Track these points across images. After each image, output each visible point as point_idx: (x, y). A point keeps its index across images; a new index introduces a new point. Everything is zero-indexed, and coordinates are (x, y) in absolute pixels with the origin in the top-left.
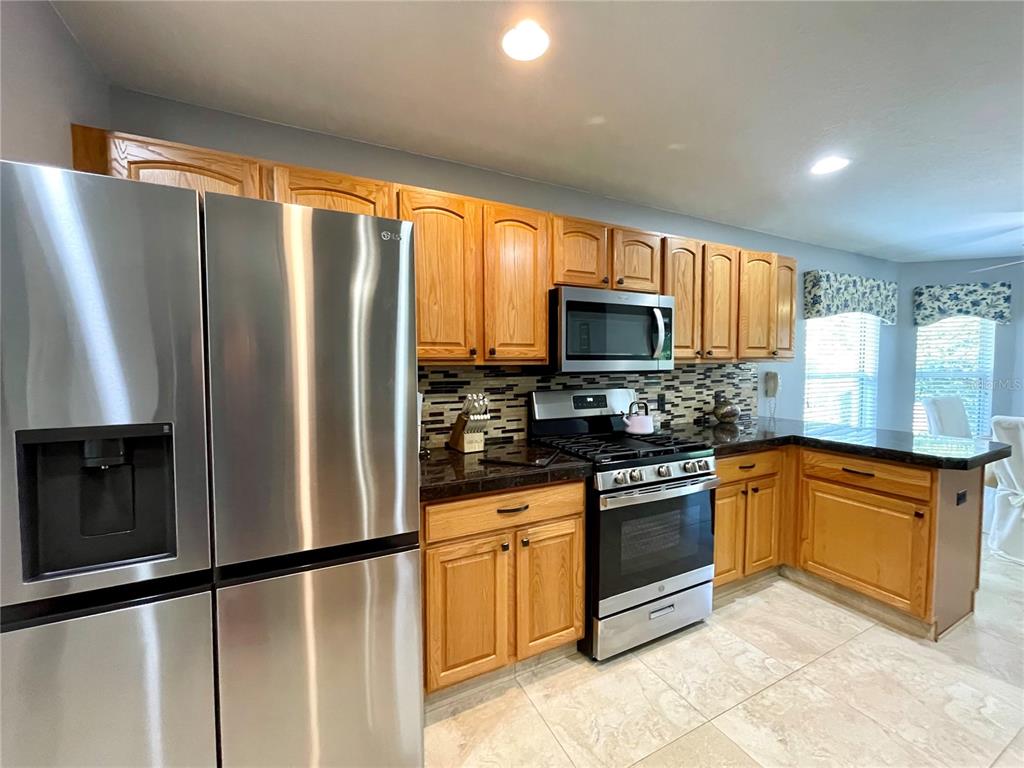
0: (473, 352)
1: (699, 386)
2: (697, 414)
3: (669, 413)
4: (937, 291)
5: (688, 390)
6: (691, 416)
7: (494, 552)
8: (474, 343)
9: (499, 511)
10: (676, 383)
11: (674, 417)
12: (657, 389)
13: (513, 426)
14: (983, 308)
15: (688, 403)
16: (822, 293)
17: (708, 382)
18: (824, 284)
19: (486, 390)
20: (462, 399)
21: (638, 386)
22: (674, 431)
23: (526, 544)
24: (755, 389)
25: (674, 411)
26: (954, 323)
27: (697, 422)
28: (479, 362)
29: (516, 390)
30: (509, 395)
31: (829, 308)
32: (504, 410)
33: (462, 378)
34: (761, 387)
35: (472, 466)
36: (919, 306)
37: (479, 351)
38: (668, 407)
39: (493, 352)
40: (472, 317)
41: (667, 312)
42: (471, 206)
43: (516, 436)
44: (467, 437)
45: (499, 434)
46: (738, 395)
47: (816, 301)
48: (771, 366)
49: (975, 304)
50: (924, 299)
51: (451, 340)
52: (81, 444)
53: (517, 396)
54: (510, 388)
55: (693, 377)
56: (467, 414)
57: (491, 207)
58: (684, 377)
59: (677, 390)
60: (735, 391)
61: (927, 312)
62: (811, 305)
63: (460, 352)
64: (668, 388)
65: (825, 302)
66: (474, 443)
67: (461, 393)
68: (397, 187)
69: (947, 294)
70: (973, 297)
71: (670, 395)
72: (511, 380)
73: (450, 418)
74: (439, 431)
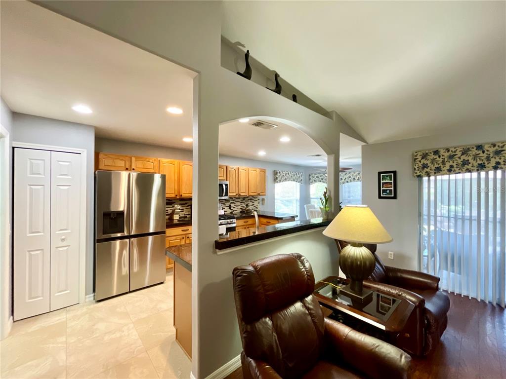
0: (176, 196)
1: (242, 202)
2: (241, 210)
3: (232, 210)
4: (313, 175)
5: (238, 204)
6: (239, 211)
7: (181, 239)
8: (177, 193)
9: (182, 230)
10: (234, 202)
11: (234, 211)
12: (229, 204)
13: (187, 213)
14: (324, 180)
15: (238, 207)
16: (277, 176)
17: (244, 201)
18: (278, 174)
19: (180, 204)
20: (173, 207)
21: (222, 203)
22: (234, 215)
23: (188, 237)
24: (259, 203)
25: (234, 209)
26: (318, 184)
27: (241, 212)
28: (178, 197)
29: (188, 204)
30: (186, 205)
31: (280, 180)
32: (185, 210)
33: (174, 201)
34: (261, 202)
35: (176, 222)
36: (310, 179)
37: (178, 196)
38: (232, 208)
39: (181, 195)
40: (176, 187)
41: (226, 185)
42: (176, 162)
43: (188, 216)
44: (175, 216)
45: (183, 216)
46: (253, 205)
47: (277, 178)
48: (264, 197)
49: (322, 179)
50: (311, 177)
51: (170, 193)
52: (110, 214)
53: (188, 206)
54: (186, 203)
55: (240, 200)
56: (175, 210)
57: (181, 162)
58: (237, 200)
59: (235, 203)
60: (252, 204)
61: (312, 181)
62: (275, 180)
63: (173, 196)
64: (232, 203)
65: (279, 179)
66: (176, 217)
67: (173, 205)
68: (159, 159)
69: (316, 176)
70: (322, 177)
71: (232, 205)
72: (187, 202)
73: (170, 211)
74: (167, 215)
